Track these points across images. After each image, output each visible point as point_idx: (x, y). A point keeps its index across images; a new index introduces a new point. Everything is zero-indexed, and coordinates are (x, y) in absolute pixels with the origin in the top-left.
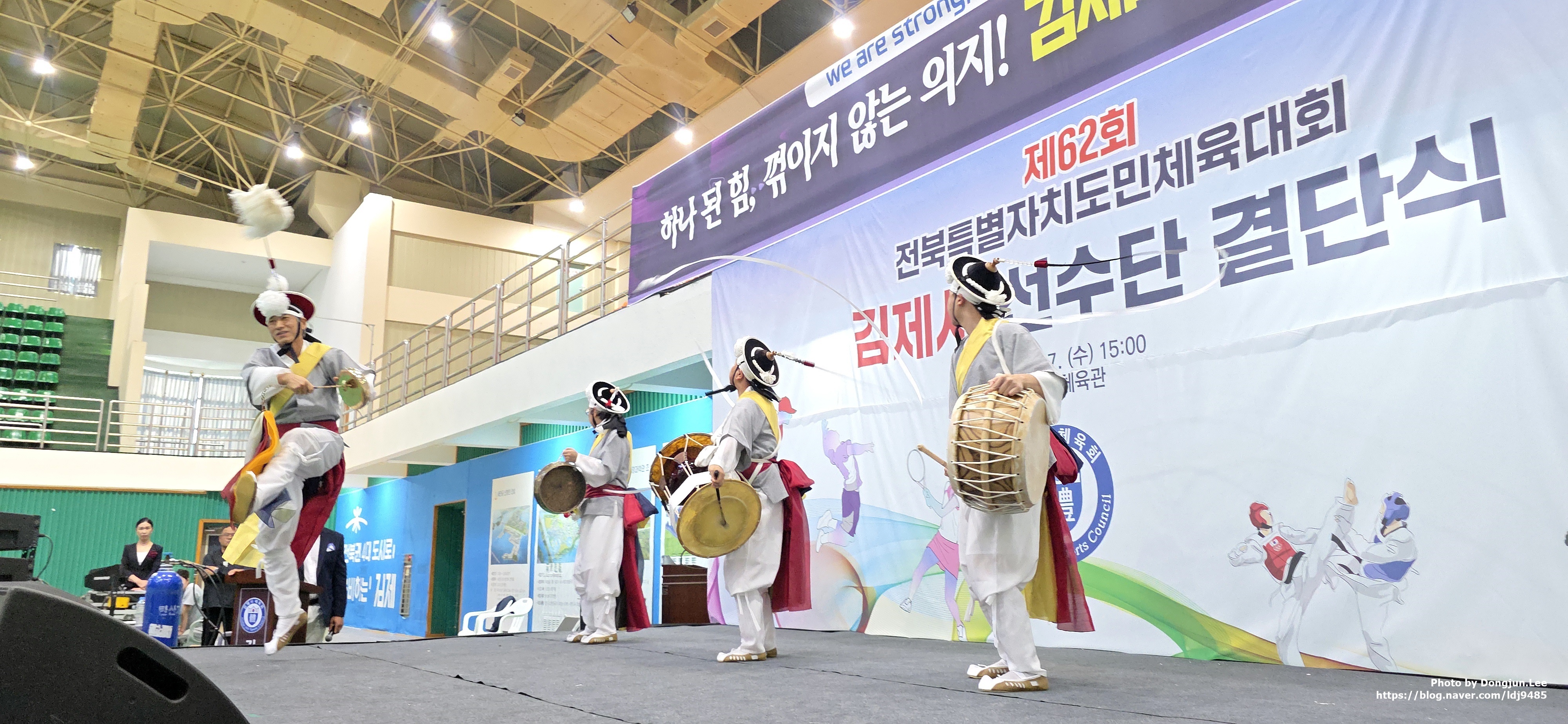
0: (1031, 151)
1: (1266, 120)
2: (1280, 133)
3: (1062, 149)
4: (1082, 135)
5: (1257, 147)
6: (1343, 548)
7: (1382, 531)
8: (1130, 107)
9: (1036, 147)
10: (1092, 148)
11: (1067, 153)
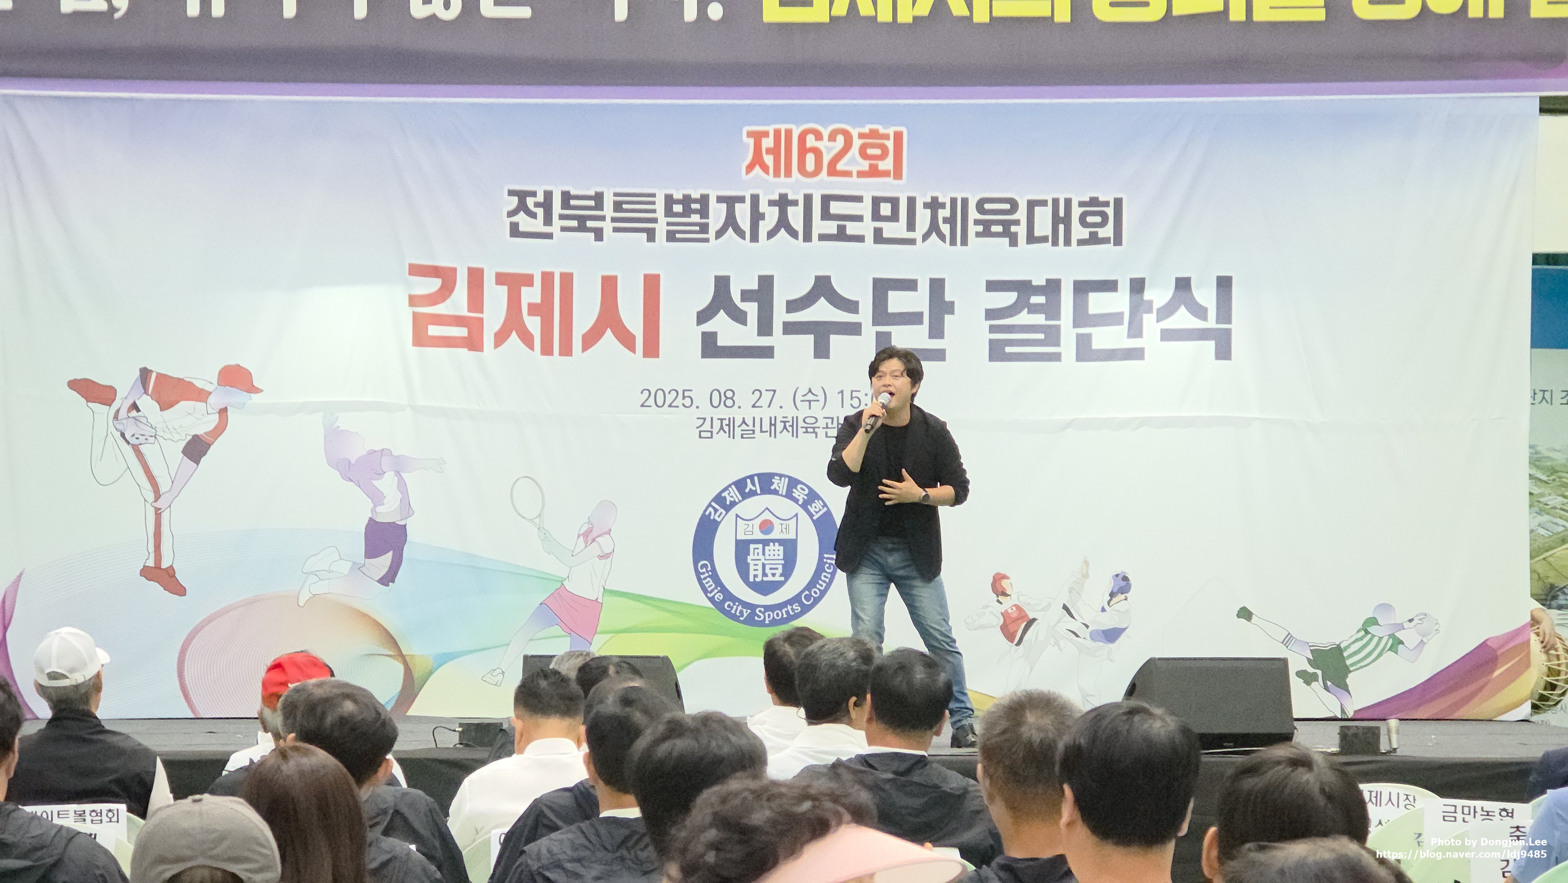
0: (758, 136)
1: (1049, 209)
2: (1061, 227)
3: (803, 151)
4: (831, 144)
5: (1037, 233)
6: (1072, 616)
7: (1109, 603)
8: (898, 136)
9: (766, 134)
10: (846, 164)
11: (810, 158)
